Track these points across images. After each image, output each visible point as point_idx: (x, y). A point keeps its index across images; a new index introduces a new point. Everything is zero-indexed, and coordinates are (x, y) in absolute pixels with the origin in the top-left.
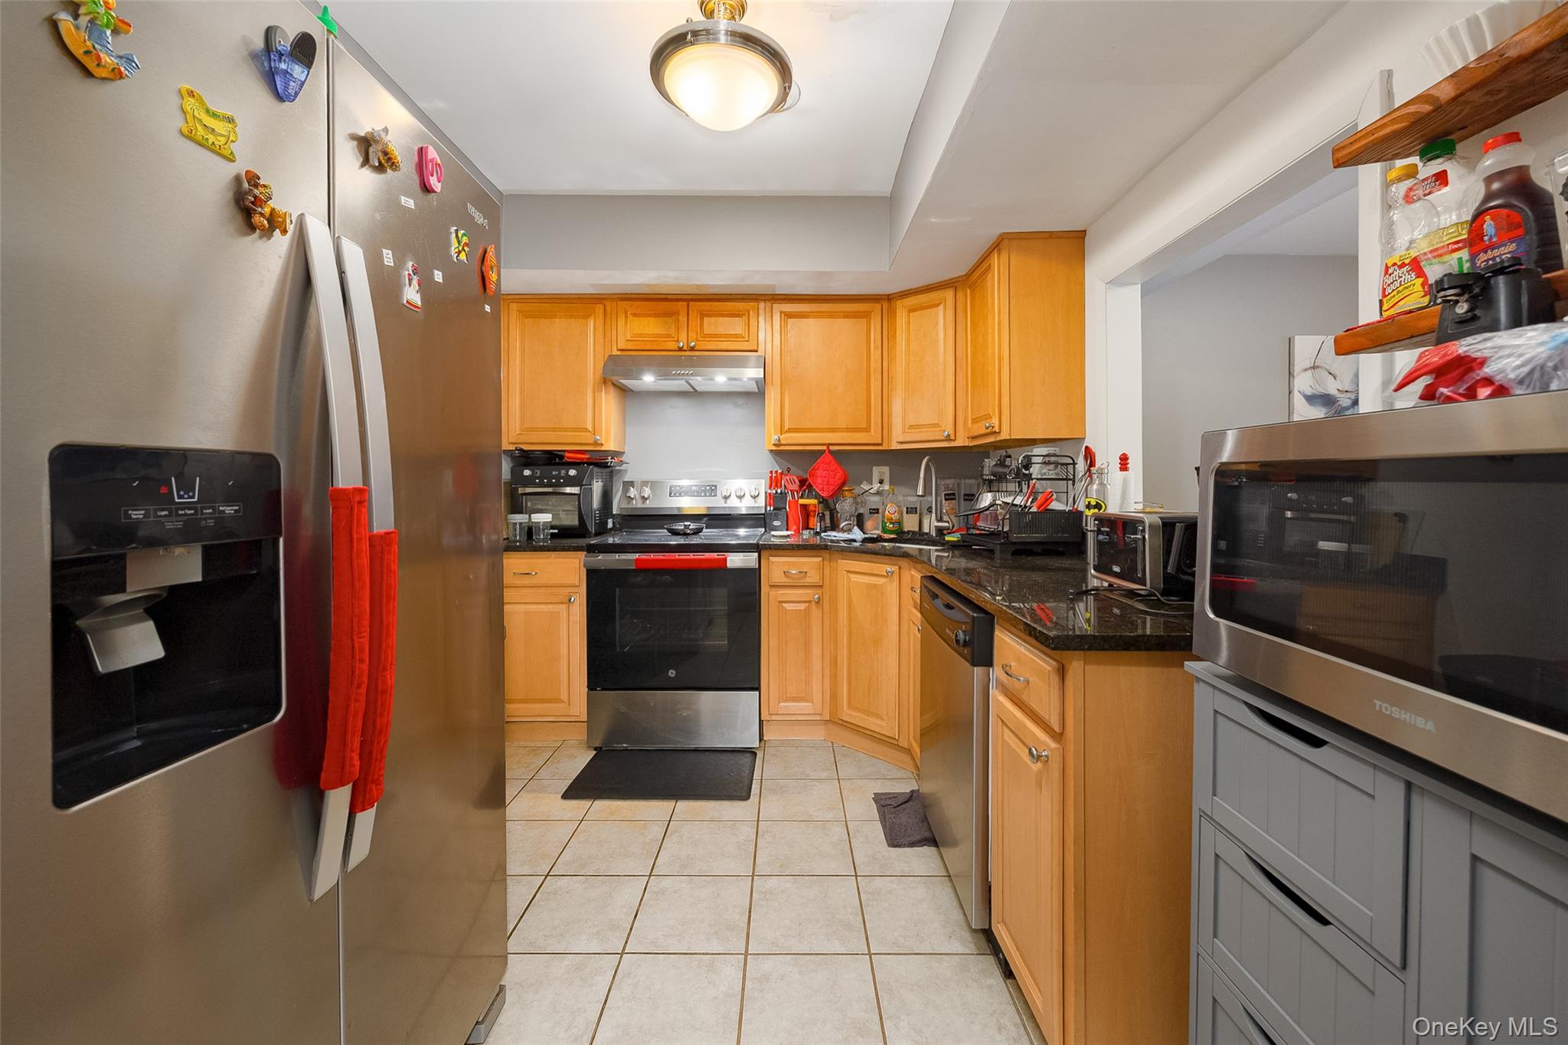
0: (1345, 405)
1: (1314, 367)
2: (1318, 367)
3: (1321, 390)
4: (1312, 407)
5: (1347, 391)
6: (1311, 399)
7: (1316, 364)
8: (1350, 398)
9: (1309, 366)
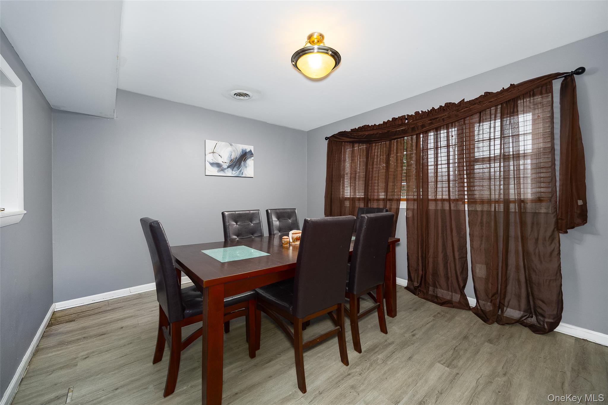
0: (225, 167)
1: (213, 153)
2: (215, 153)
3: (215, 161)
4: (213, 167)
5: (225, 163)
6: (212, 164)
7: (214, 151)
8: (226, 165)
9: (211, 152)
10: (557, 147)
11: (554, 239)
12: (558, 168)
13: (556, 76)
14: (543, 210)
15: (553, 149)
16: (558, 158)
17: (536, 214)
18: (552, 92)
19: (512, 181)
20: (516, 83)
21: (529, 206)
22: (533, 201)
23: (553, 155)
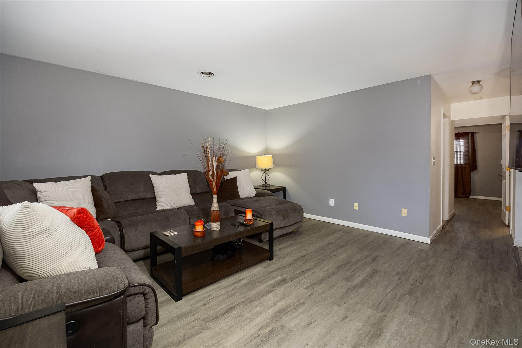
10: (470, 150)
11: (469, 174)
12: (470, 156)
13: (470, 133)
14: (467, 167)
15: (469, 150)
16: (470, 153)
17: (465, 168)
18: (469, 136)
19: (459, 159)
20: (460, 132)
21: (463, 165)
22: (464, 164)
23: (469, 152)
